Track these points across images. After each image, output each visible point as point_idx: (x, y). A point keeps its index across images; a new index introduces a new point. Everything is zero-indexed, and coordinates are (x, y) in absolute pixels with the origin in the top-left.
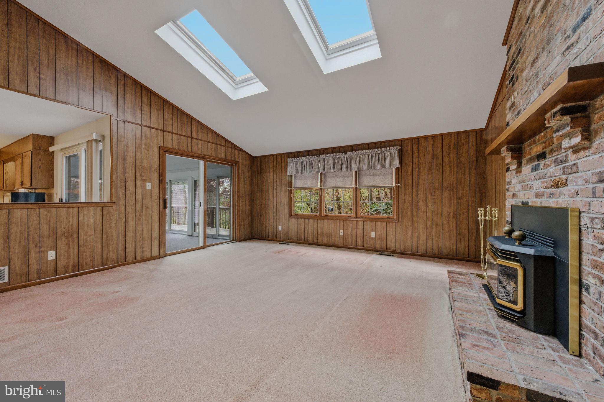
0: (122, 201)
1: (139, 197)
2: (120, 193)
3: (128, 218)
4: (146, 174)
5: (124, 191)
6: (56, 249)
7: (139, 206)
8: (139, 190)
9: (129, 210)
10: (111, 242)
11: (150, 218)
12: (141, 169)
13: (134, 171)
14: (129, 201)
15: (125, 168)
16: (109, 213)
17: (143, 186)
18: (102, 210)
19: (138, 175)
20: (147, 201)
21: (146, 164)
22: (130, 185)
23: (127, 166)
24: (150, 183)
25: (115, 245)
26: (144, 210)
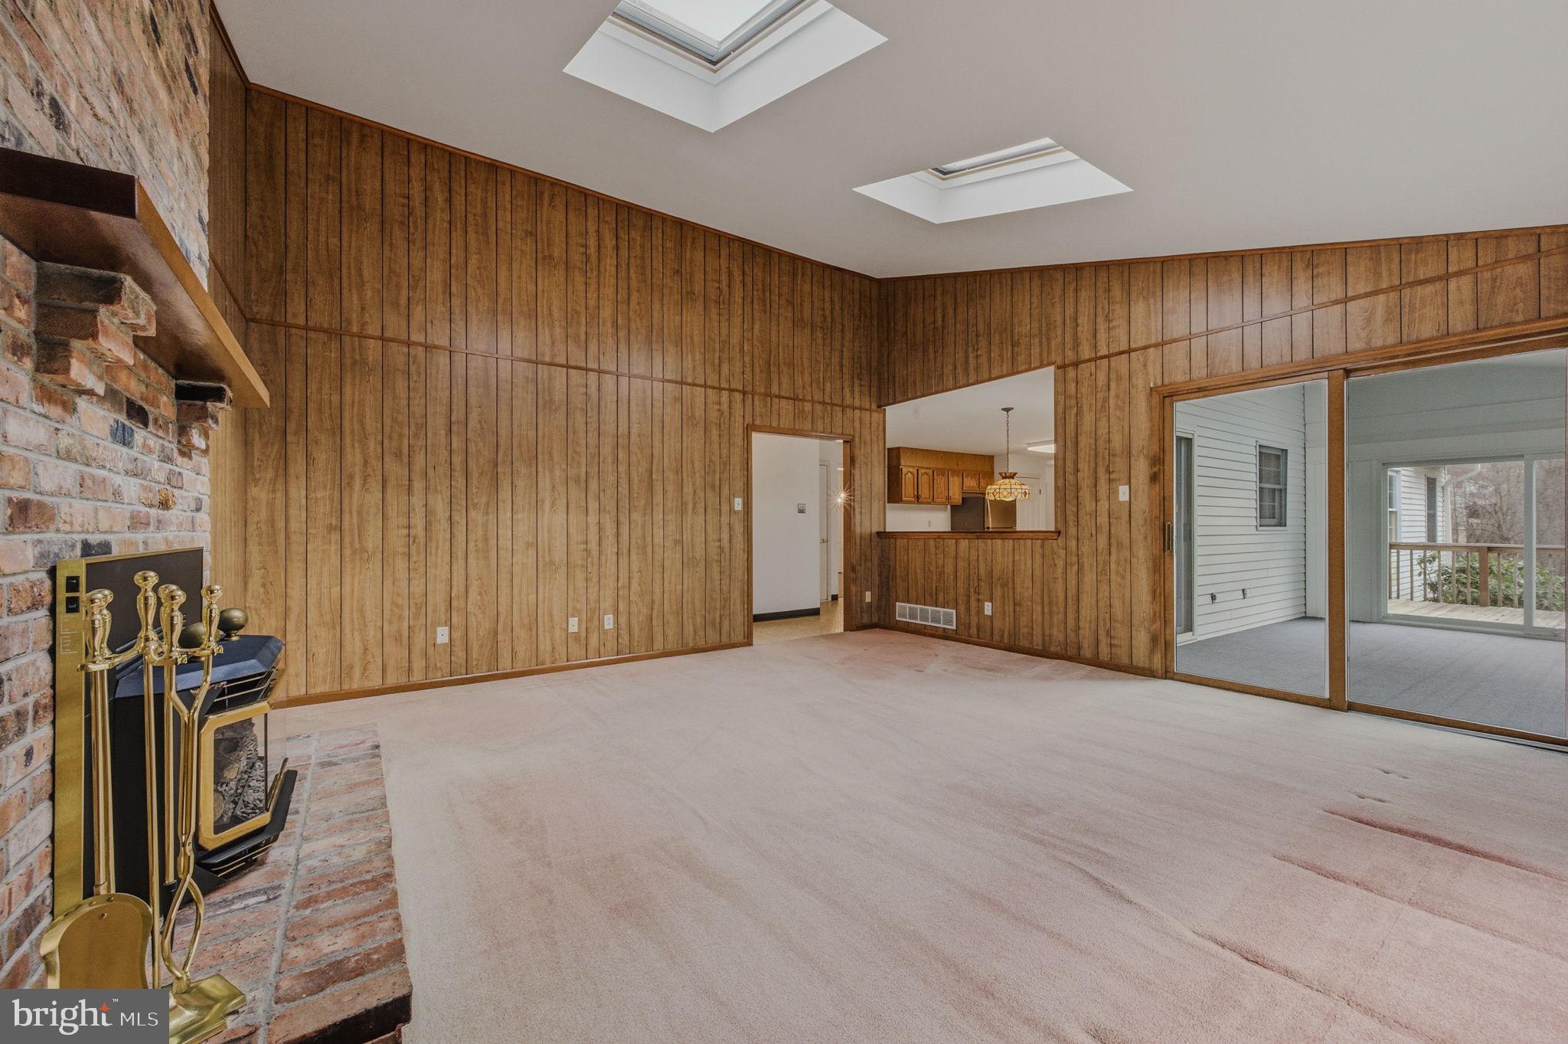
0: (1072, 530)
1: (1103, 520)
2: (1068, 512)
3: (1083, 566)
4: (1120, 464)
5: (1075, 509)
6: (991, 601)
7: (1102, 541)
8: (1103, 505)
9: (1085, 549)
10: (1055, 609)
11: (1128, 570)
12: (1107, 457)
13: (1093, 465)
14: (1083, 529)
15: (1076, 462)
16: (1053, 553)
17: (1112, 493)
18: (1042, 546)
19: (1101, 470)
20: (1121, 530)
21: (1117, 443)
22: (1086, 494)
23: (1081, 454)
24: (1128, 487)
25: (1061, 616)
26: (1114, 550)
